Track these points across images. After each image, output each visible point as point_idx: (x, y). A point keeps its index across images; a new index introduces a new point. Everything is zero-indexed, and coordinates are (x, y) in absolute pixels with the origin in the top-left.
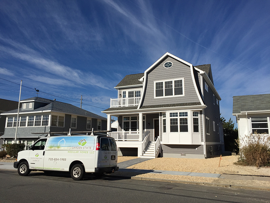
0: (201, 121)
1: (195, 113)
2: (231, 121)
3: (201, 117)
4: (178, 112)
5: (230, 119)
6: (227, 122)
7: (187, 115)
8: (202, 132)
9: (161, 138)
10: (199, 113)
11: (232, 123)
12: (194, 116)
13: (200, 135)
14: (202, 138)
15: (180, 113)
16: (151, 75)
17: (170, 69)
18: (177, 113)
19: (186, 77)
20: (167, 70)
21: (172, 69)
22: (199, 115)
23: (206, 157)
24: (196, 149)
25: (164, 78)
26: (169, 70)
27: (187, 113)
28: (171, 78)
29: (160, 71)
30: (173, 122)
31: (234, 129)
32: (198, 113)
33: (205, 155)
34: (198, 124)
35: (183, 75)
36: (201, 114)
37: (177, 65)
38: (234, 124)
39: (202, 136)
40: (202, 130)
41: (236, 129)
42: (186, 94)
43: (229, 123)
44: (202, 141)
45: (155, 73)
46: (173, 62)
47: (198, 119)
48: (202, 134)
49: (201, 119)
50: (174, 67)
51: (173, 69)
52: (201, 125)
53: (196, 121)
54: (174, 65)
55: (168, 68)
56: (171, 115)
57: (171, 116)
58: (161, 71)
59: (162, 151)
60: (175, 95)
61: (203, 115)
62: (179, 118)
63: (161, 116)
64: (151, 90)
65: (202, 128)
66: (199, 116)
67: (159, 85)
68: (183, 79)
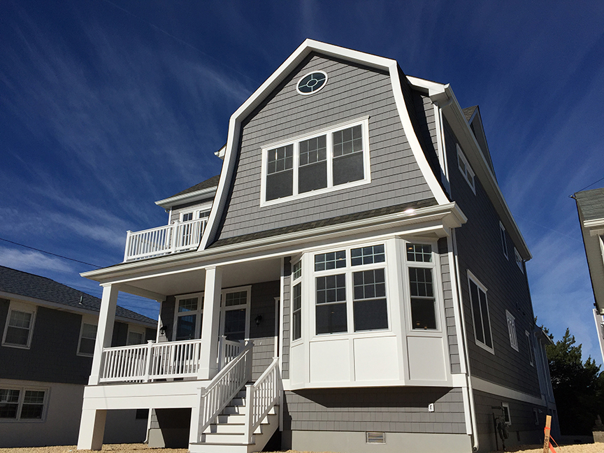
0: (445, 283)
1: (418, 249)
2: (571, 337)
3: (444, 265)
4: (347, 246)
5: (567, 332)
6: (558, 343)
7: (381, 259)
8: (450, 327)
9: (286, 363)
10: (435, 246)
11: (576, 345)
12: (410, 258)
13: (443, 342)
14: (453, 354)
15: (354, 252)
16: (255, 129)
17: (320, 97)
18: (342, 254)
19: (375, 112)
20: (309, 100)
21: (324, 95)
22: (435, 256)
23: (476, 445)
24: (431, 407)
25: (298, 128)
26: (314, 99)
27: (380, 248)
28: (320, 126)
29: (283, 108)
30: (329, 290)
31: (584, 360)
32: (428, 249)
33: (472, 436)
34: (431, 292)
35: (364, 109)
36: (442, 250)
37: (343, 77)
38: (580, 347)
39: (452, 345)
40: (449, 318)
41: (588, 363)
42: (378, 175)
43: (563, 345)
44: (454, 368)
45: (266, 120)
46: (329, 69)
47: (429, 271)
48: (451, 337)
49: (445, 273)
50: (332, 86)
51: (329, 94)
52: (447, 300)
53: (420, 283)
54: (333, 80)
55: (313, 92)
56: (320, 262)
57: (318, 268)
58: (287, 107)
59: (287, 419)
60: (335, 184)
61: (450, 254)
62: (349, 271)
63: (287, 273)
64: (251, 178)
65: (449, 309)
66: (434, 263)
67: (280, 159)
68: (364, 123)
